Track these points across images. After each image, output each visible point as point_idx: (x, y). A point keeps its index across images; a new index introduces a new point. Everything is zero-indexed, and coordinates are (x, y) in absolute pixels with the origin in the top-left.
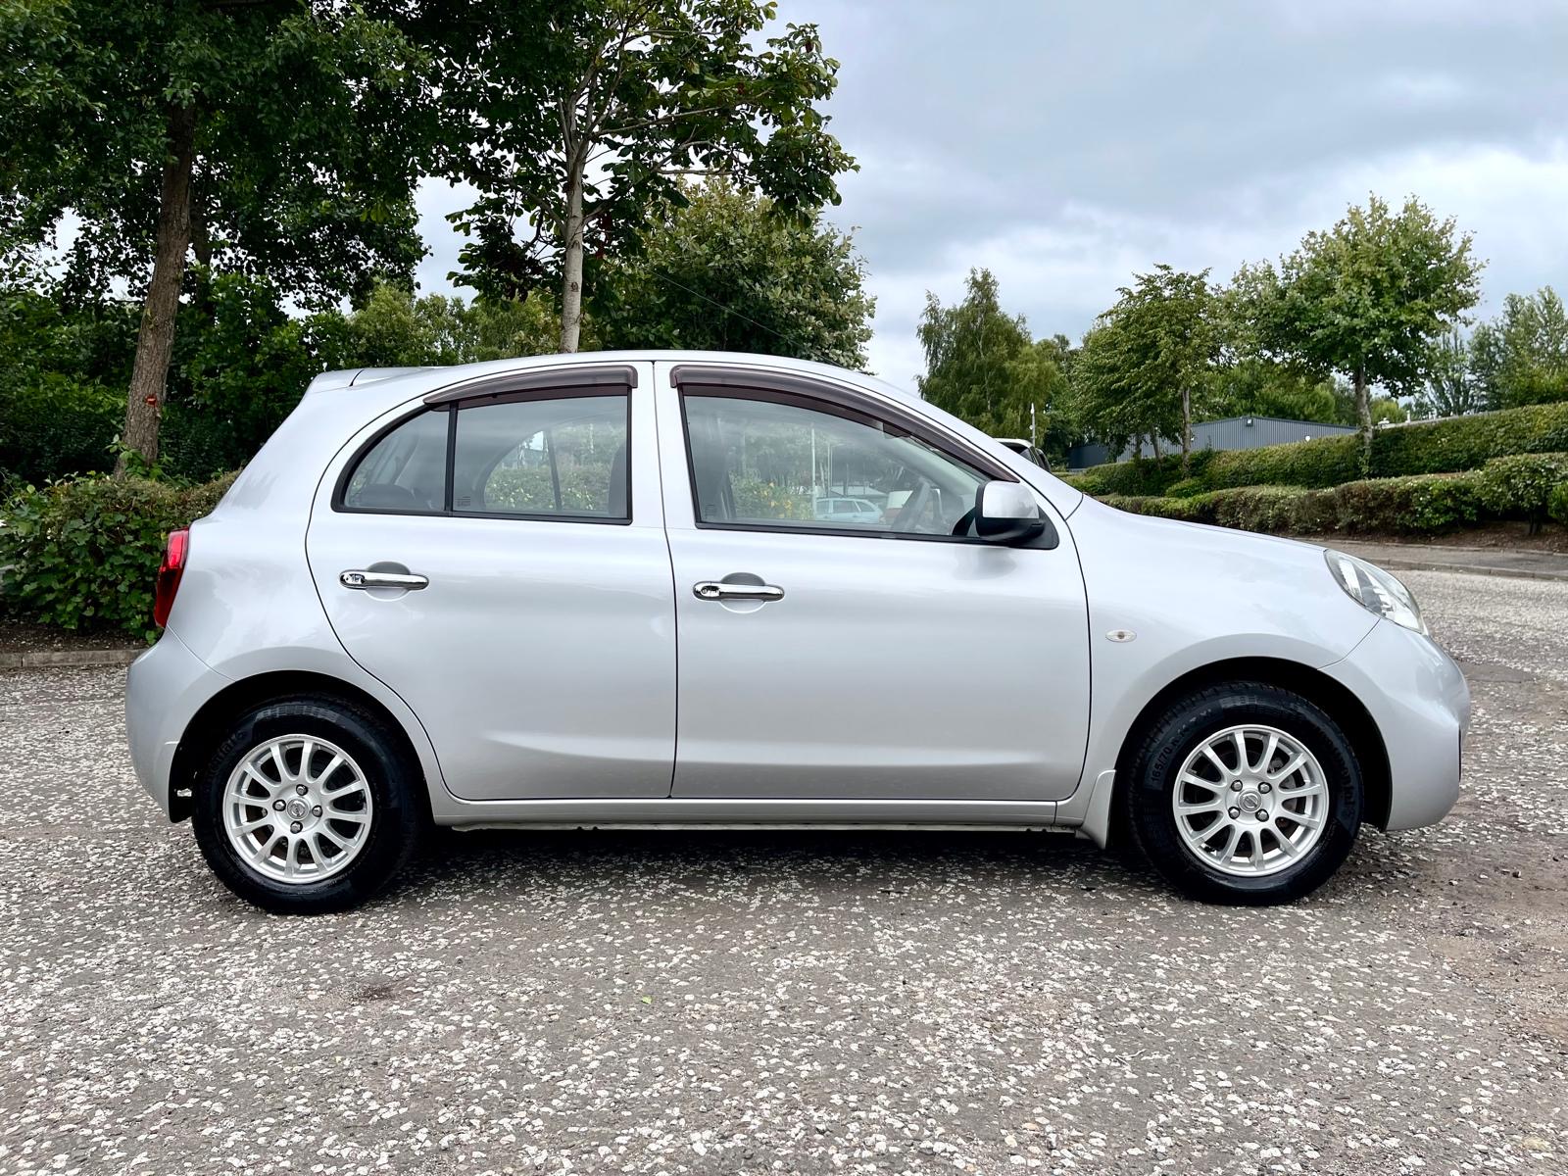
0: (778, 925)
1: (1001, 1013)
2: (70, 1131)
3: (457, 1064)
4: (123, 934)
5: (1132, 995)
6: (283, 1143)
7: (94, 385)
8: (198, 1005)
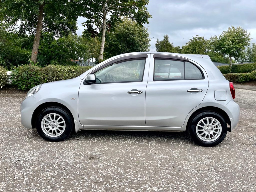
0: (155, 149)
1: (198, 168)
2: (48, 182)
3: (110, 172)
4: (47, 145)
5: (220, 166)
6: (85, 185)
7: (24, 49)
8: (63, 159)
